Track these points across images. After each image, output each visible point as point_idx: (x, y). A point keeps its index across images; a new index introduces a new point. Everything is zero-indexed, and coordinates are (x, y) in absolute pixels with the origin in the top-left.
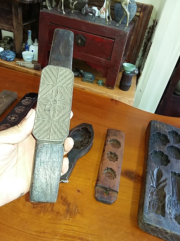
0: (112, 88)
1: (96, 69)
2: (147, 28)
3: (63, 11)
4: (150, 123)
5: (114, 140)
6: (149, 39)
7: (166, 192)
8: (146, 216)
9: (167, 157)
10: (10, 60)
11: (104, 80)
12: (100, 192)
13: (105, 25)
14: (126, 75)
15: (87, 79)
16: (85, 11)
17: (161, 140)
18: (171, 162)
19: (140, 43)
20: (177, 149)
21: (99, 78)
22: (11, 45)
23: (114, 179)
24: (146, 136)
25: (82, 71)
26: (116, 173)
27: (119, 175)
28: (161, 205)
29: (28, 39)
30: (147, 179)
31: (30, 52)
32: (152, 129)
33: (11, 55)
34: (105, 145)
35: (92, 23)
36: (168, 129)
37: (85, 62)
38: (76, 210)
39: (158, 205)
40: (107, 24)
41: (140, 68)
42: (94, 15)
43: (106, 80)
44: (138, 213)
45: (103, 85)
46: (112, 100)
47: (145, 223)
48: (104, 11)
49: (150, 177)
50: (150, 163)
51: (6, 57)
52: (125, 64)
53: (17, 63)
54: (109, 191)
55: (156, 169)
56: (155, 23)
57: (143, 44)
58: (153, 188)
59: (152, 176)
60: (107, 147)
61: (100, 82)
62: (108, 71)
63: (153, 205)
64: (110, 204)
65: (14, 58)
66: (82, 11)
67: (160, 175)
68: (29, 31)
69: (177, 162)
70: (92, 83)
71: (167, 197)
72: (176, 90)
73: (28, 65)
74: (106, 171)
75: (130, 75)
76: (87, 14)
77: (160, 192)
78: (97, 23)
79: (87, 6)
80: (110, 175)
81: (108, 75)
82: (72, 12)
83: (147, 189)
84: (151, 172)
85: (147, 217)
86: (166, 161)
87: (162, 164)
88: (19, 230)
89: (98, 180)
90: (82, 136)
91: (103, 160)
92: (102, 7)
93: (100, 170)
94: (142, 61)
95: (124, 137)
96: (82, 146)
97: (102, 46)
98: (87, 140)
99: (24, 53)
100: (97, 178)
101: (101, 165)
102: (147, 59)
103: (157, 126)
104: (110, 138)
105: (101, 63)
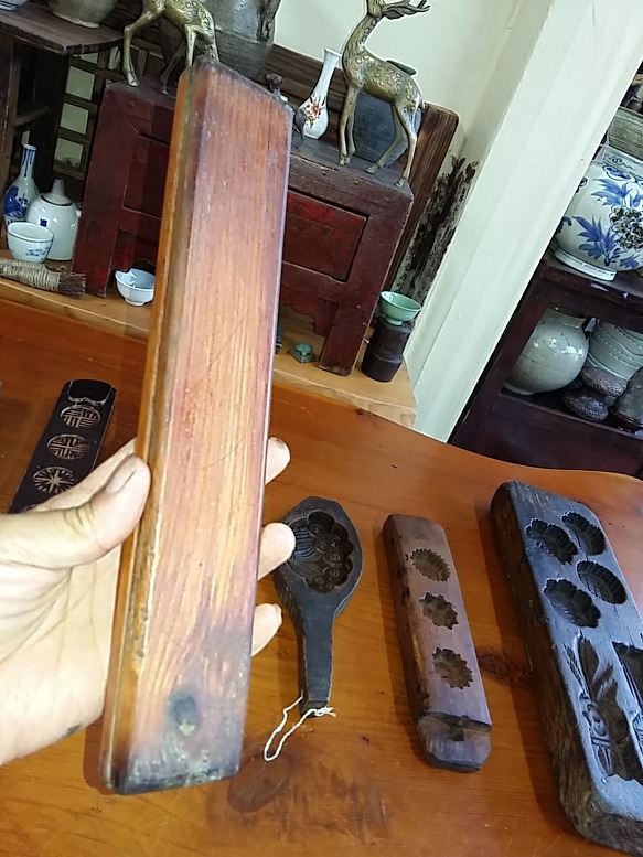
0: (344, 371)
1: (291, 305)
5: (418, 554)
6: (442, 218)
9: (586, 598)
11: (318, 344)
12: (436, 734)
17: (548, 543)
18: (602, 612)
20: (600, 569)
21: (295, 337)
23: (468, 685)
26: (467, 666)
27: (475, 671)
28: (619, 749)
29: (21, 177)
30: (563, 674)
31: (32, 225)
32: (520, 511)
34: (404, 570)
36: (558, 509)
38: (383, 807)
39: (613, 751)
40: (342, 162)
43: (324, 344)
45: (313, 359)
46: (360, 412)
47: (605, 815)
49: (568, 666)
52: (387, 296)
54: (464, 726)
55: (573, 641)
58: (583, 701)
59: (572, 663)
60: (411, 578)
62: (337, 316)
63: (601, 755)
67: (588, 657)
68: (29, 147)
69: (616, 611)
71: (631, 724)
73: (37, 276)
75: (405, 331)
77: (605, 712)
84: (566, 652)
86: (587, 611)
87: (577, 621)
89: (427, 696)
90: (314, 543)
91: (415, 624)
92: (309, 100)
93: (419, 660)
94: (413, 285)
95: (445, 540)
96: (327, 581)
97: (325, 232)
98: (337, 557)
99: (15, 227)
100: (418, 689)
101: (415, 643)
102: (436, 279)
103: (528, 501)
104: (410, 547)
105: (316, 288)
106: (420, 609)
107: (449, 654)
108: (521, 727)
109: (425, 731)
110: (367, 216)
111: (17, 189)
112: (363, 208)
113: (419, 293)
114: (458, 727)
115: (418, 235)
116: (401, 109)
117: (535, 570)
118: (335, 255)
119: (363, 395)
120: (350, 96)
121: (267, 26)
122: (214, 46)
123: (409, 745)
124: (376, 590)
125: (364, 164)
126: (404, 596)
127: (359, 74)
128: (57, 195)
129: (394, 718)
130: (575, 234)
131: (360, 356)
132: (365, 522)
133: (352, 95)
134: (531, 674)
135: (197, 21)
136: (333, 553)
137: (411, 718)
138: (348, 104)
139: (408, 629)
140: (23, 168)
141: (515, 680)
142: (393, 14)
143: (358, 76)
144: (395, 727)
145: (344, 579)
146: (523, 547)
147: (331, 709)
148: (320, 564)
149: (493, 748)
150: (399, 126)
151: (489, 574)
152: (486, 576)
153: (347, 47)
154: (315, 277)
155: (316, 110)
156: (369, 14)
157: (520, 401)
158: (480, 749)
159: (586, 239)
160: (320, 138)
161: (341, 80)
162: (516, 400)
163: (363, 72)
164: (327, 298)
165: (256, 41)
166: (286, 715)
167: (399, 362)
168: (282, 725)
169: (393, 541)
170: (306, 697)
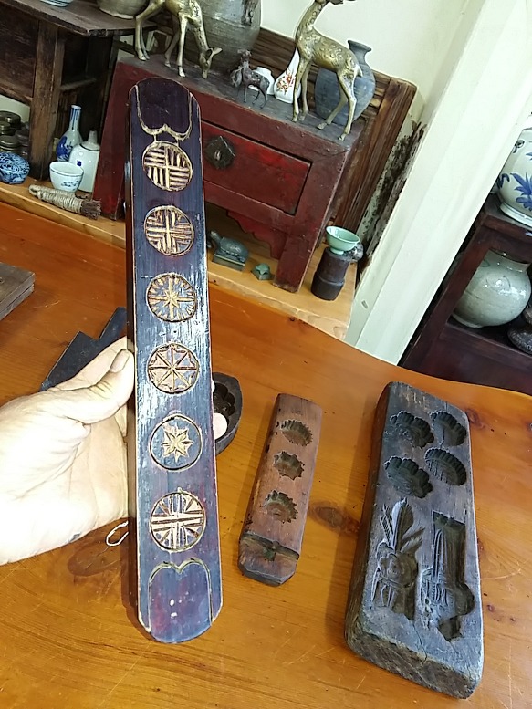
0: (292, 288)
1: (253, 233)
2: (395, 142)
3: (181, 70)
4: (387, 389)
5: (290, 424)
6: (399, 171)
7: (420, 563)
8: (368, 615)
9: (426, 476)
10: (11, 180)
11: (274, 266)
12: (251, 552)
13: (289, 122)
14: (334, 259)
15: (228, 256)
16: (239, 79)
17: (412, 432)
18: (435, 489)
19: (374, 179)
20: (451, 457)
21: (258, 259)
22: (18, 138)
23: (290, 521)
24: (375, 422)
25: (213, 234)
26: (296, 508)
27: (303, 512)
28: (404, 591)
29: (70, 129)
30: (373, 525)
31: (72, 164)
32: (392, 404)
33: (17, 167)
34: (271, 433)
35: (257, 111)
36: (431, 407)
37: (228, 211)
39: (398, 592)
40: (295, 120)
41: (368, 244)
42: (263, 91)
43: (279, 266)
44: (347, 610)
45: (270, 277)
46: (292, 319)
47: (365, 633)
48: (287, 84)
49: (381, 522)
50: (382, 488)
51: (2, 172)
53: (31, 192)
54: (277, 550)
55: (397, 505)
56: (418, 132)
57: (382, 181)
58: (387, 550)
59: (387, 520)
60: (275, 439)
61: (263, 269)
62: (287, 243)
63: (386, 592)
64: (276, 584)
65: (24, 176)
66: (233, 77)
67: (406, 518)
68: (75, 107)
69: (449, 491)
70: (240, 268)
71: (421, 574)
72: (456, 311)
73: (66, 201)
74: (271, 500)
75: (344, 259)
76: (244, 85)
77: (404, 562)
78: (269, 114)
79: (246, 65)
80: (279, 511)
81: (284, 252)
82: (205, 75)
83: (372, 551)
84: (385, 511)
85: (371, 619)
86: (423, 486)
87: (413, 493)
88: (36, 636)
91: (264, 471)
92: (285, 73)
95: (321, 417)
99: (56, 165)
100: (247, 518)
101: (258, 485)
104: (284, 418)
105: (270, 219)
106: (272, 463)
109: (243, 548)
110: (311, 163)
111: (66, 138)
112: (305, 156)
117: (385, 448)
118: (285, 193)
120: (300, 66)
121: (250, 14)
122: (202, 29)
126: (265, 452)
127: (307, 48)
130: (512, 189)
133: (302, 66)
135: (188, 9)
138: (299, 73)
139: (258, 475)
140: (71, 123)
141: (346, 530)
142: (336, 1)
143: (306, 50)
153: (300, 27)
155: (290, 80)
156: (316, 1)
157: (468, 332)
158: (286, 570)
159: (521, 193)
162: (462, 330)
163: (312, 47)
164: (281, 229)
167: (340, 284)
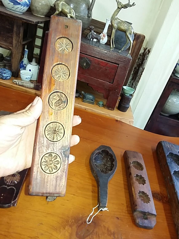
0: (112, 109)
1: (97, 91)
2: (138, 55)
5: (134, 162)
6: (141, 65)
10: (6, 78)
11: (105, 102)
12: (139, 217)
14: (126, 97)
15: (88, 99)
16: (91, 37)
21: (99, 100)
23: (149, 202)
25: (83, 92)
26: (149, 196)
27: (151, 198)
29: (24, 58)
31: (27, 71)
32: (165, 150)
33: (7, 74)
37: (88, 84)
43: (107, 101)
46: (117, 121)
50: (175, 184)
51: (2, 76)
52: (125, 87)
53: (14, 82)
54: (148, 215)
60: (132, 169)
62: (110, 93)
65: (10, 77)
68: (26, 50)
72: (162, 111)
73: (28, 85)
76: (92, 39)
79: (93, 31)
80: (142, 199)
81: (109, 97)
89: (136, 205)
90: (103, 159)
91: (133, 183)
92: (102, 33)
93: (134, 194)
94: (133, 84)
95: (142, 158)
96: (106, 170)
97: (106, 70)
98: (109, 163)
99: (22, 72)
100: (134, 203)
101: (133, 189)
102: (139, 82)
103: (167, 146)
104: (131, 160)
105: (104, 86)
106: (134, 179)
107: (143, 192)
108: (166, 215)
109: (136, 216)
110: (119, 65)
111: (23, 61)
112: (117, 62)
113: (135, 86)
114: (146, 215)
115: (134, 70)
116: (128, 34)
117: (170, 167)
118: (109, 76)
119: (118, 116)
120: (113, 31)
121: (90, 13)
123: (131, 220)
124: (121, 173)
125: (118, 50)
126: (129, 175)
128: (34, 63)
129: (126, 212)
131: (117, 105)
132: (118, 153)
133: (114, 31)
134: (169, 199)
135: (70, 13)
136: (109, 162)
137: (131, 212)
138: (113, 33)
139: (131, 185)
140: (25, 56)
141: (164, 201)
142: (125, 7)
143: (115, 25)
144: (127, 215)
145: (112, 170)
146: (166, 160)
147: (107, 209)
148: (105, 165)
149: (157, 222)
150: (127, 39)
151: (156, 169)
152: (155, 169)
153: (112, 17)
154: (104, 82)
155: (104, 36)
156: (118, 8)
157: (166, 117)
158: (153, 222)
160: (106, 44)
161: (111, 27)
162: (164, 117)
163: (117, 24)
164: (108, 88)
165: (87, 18)
166: (93, 210)
167: (128, 106)
168: (92, 213)
169: (126, 158)
170: (100, 205)
